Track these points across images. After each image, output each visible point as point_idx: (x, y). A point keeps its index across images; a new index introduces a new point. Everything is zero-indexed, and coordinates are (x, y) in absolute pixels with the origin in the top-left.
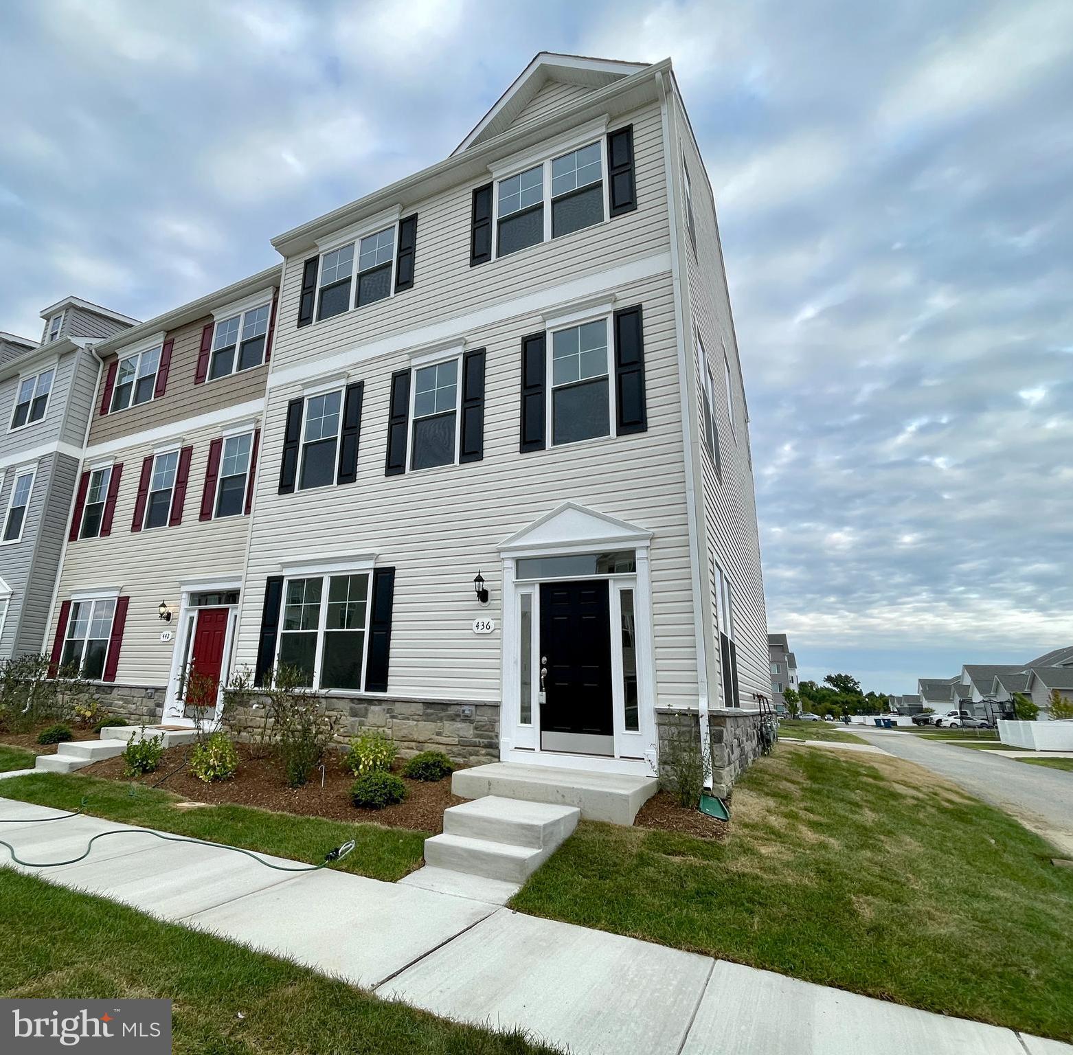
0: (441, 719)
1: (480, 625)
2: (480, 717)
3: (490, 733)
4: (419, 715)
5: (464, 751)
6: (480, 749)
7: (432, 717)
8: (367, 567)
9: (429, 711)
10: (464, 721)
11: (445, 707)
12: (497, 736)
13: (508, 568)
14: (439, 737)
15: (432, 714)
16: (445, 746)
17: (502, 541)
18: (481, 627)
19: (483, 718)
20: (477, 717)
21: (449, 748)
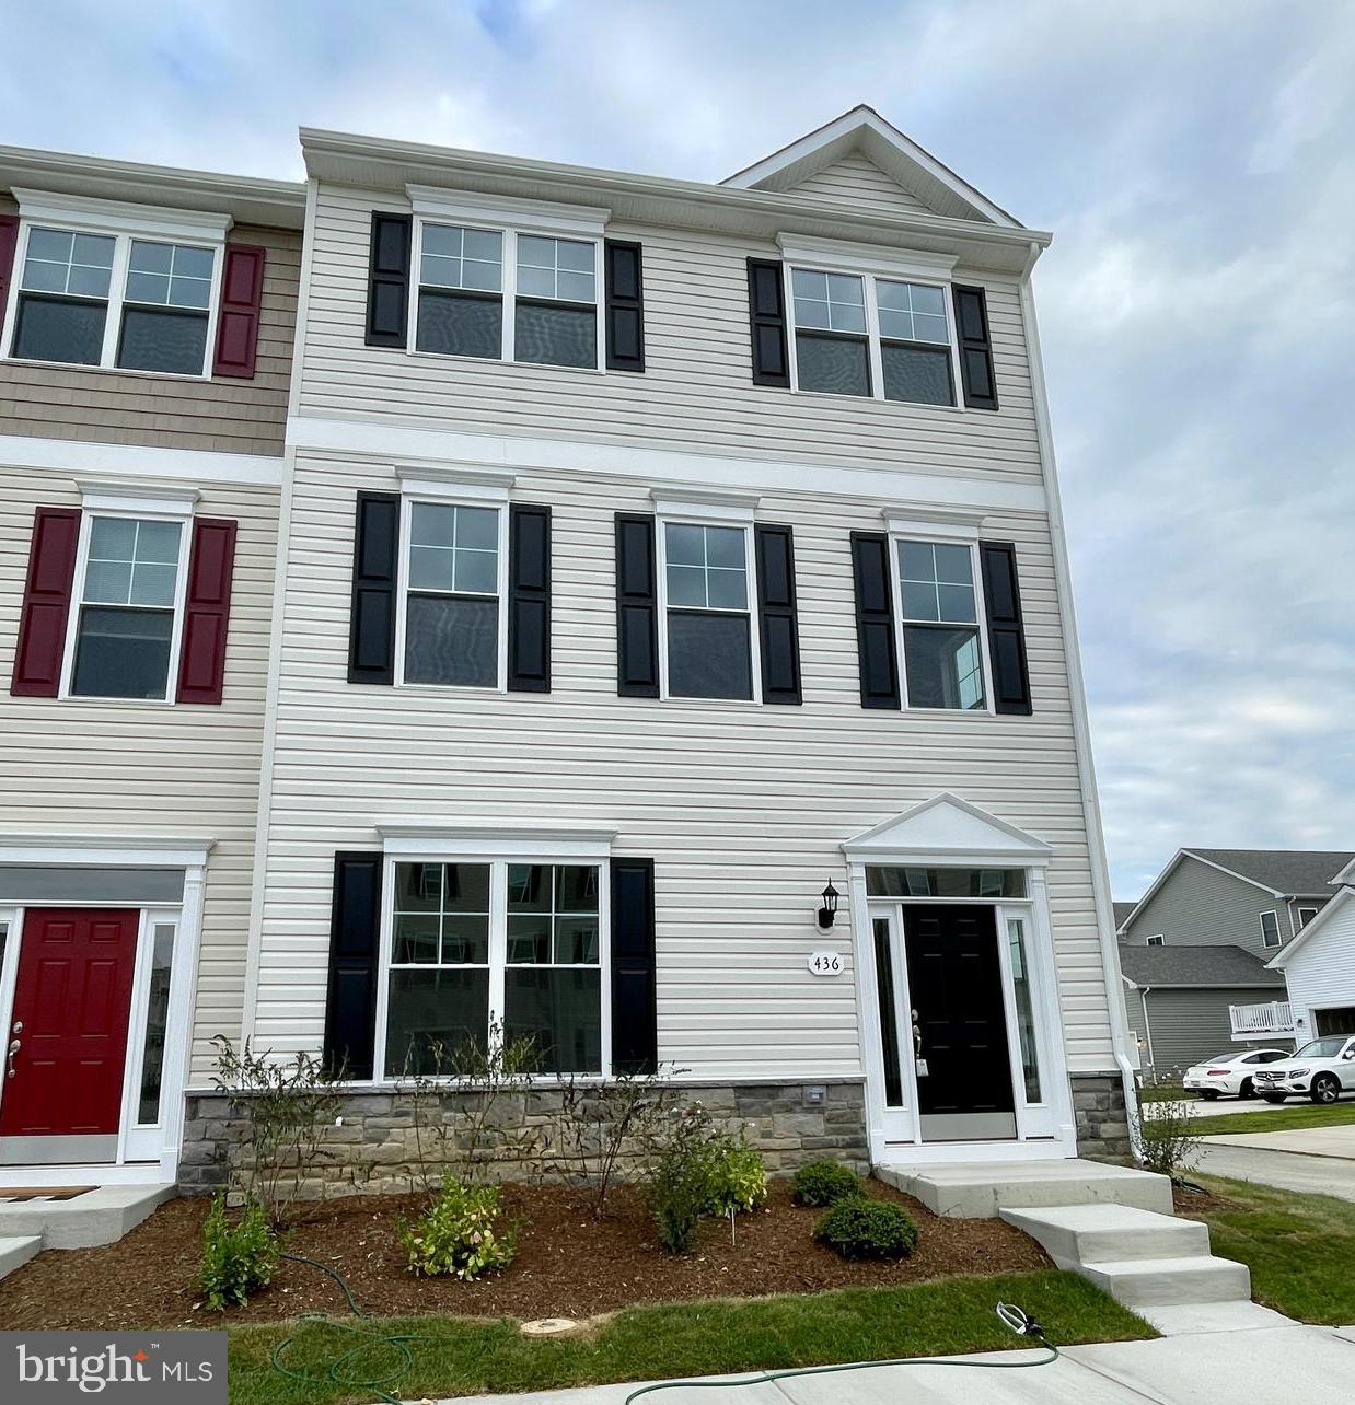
0: (768, 1112)
1: (822, 962)
2: (835, 1103)
3: (854, 1125)
4: (729, 1108)
5: (812, 1157)
6: (837, 1150)
7: (754, 1109)
8: (596, 855)
9: (745, 1100)
10: (808, 1111)
11: (774, 1092)
12: (864, 1129)
13: (857, 878)
14: (767, 1140)
15: (752, 1105)
16: (778, 1154)
17: (852, 835)
18: (823, 965)
19: (839, 1104)
20: (830, 1103)
21: (785, 1155)
